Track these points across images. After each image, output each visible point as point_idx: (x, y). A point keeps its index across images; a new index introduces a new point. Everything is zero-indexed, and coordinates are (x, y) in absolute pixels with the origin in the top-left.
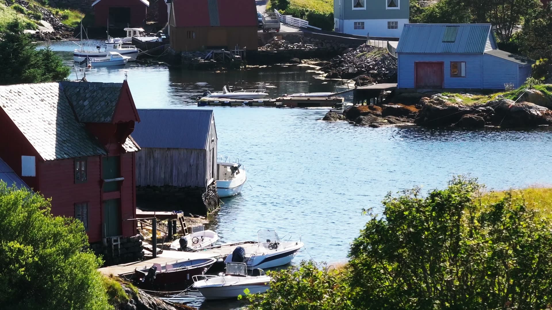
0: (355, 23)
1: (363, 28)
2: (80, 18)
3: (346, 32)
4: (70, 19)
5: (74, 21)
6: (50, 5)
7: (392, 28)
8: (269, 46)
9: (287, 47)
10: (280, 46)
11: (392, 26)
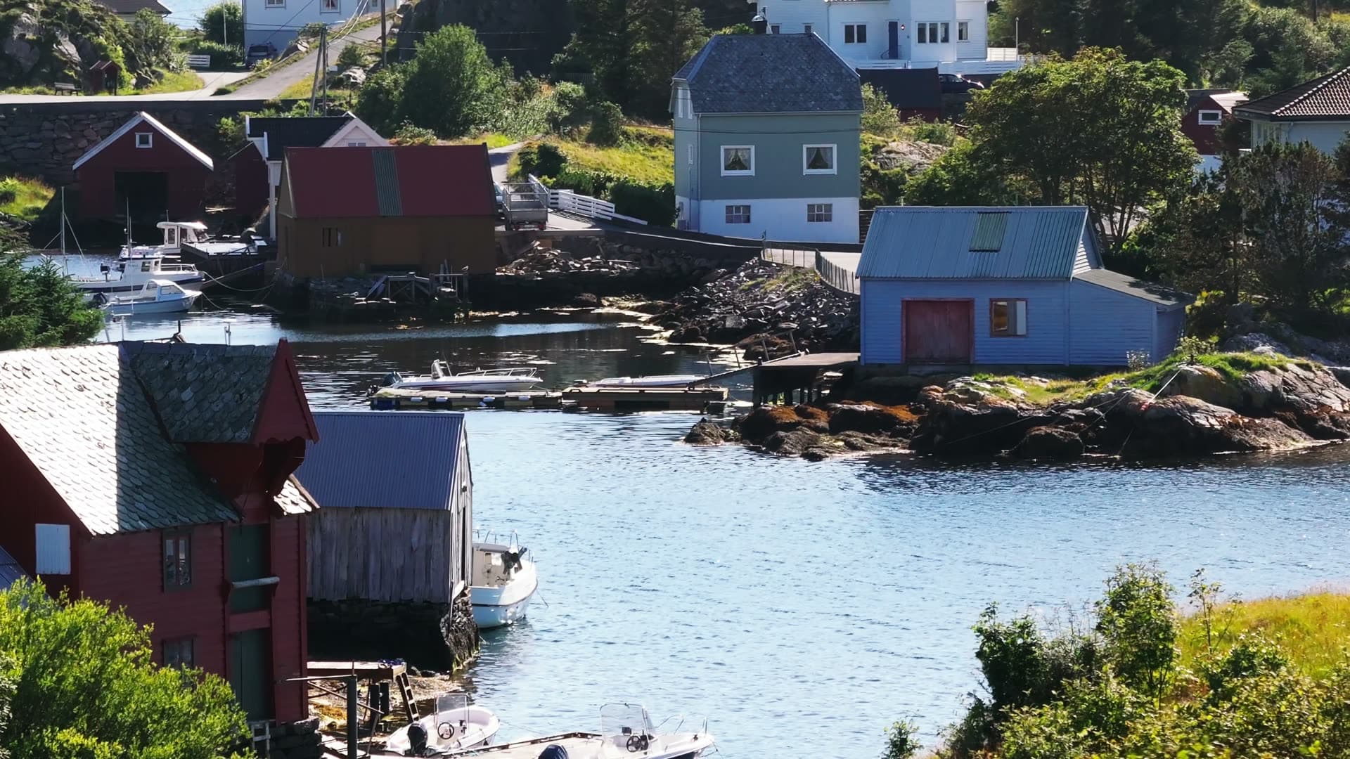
0: (729, 209)
1: (748, 220)
2: (44, 198)
3: (704, 229)
4: (19, 200)
5: (29, 205)
7: (819, 219)
8: (521, 266)
9: (566, 266)
10: (548, 265)
11: (819, 215)
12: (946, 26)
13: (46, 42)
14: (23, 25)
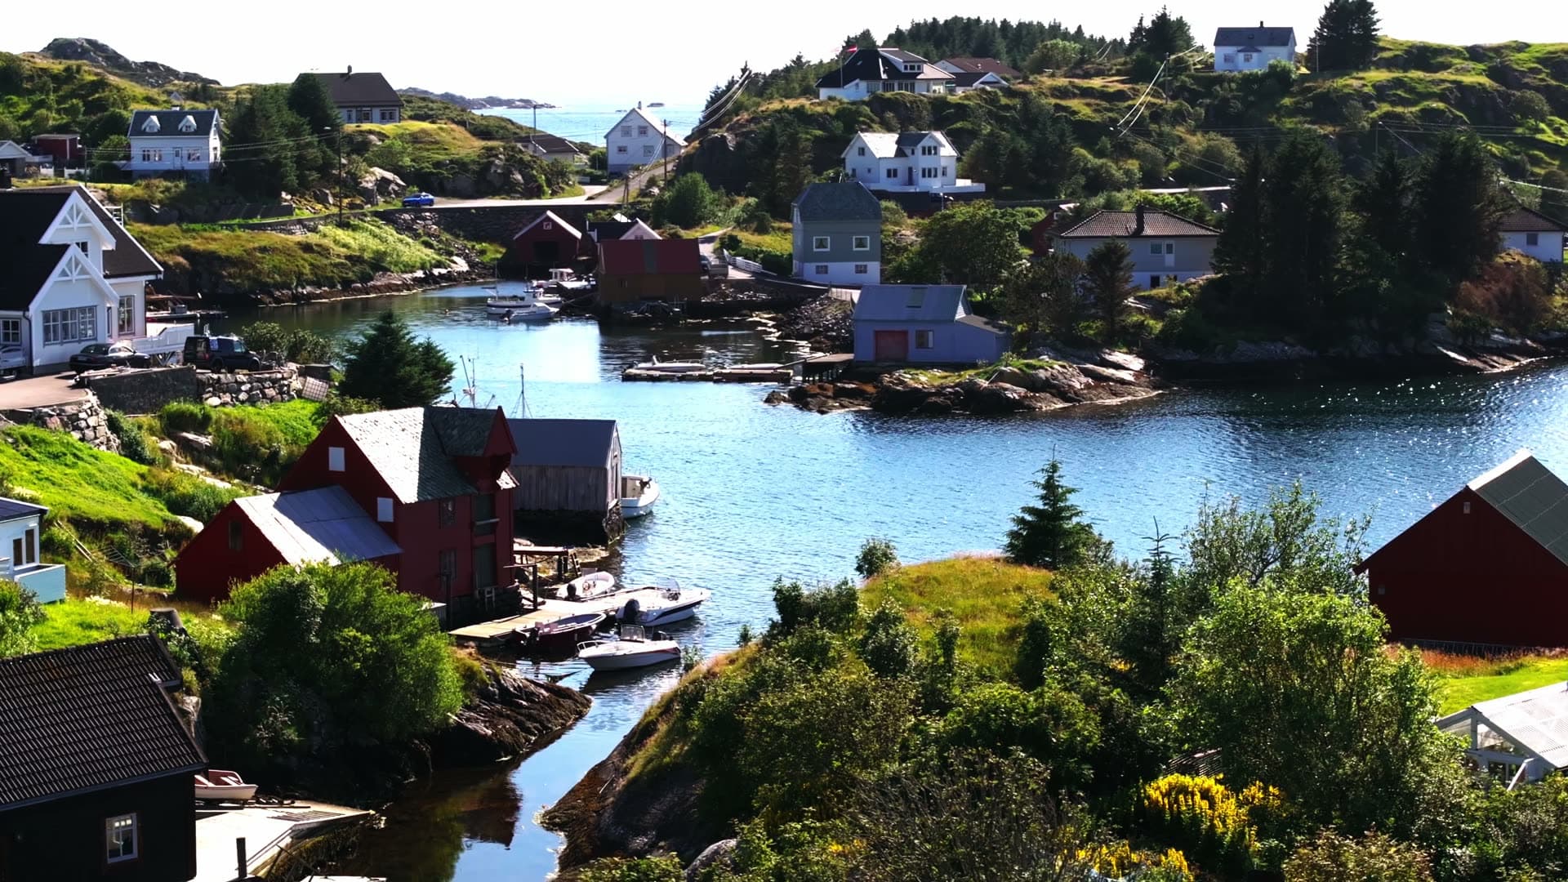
0: (818, 267)
1: (826, 272)
2: (500, 253)
3: (804, 278)
4: (488, 254)
5: (493, 256)
6: (466, 238)
7: (861, 272)
8: (714, 296)
9: (735, 297)
10: (727, 296)
11: (861, 270)
12: (936, 170)
13: (507, 173)
14: (496, 165)
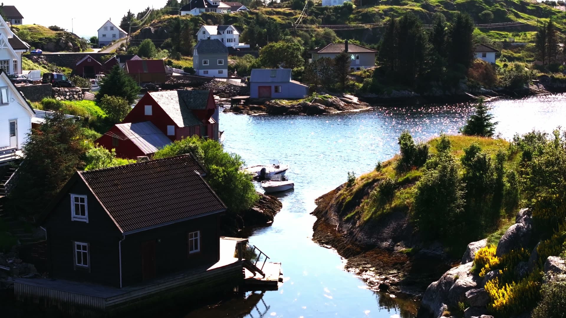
0: (204, 71)
1: (207, 73)
2: (70, 71)
3: (200, 75)
4: (66, 71)
5: (68, 72)
6: (57, 65)
7: (220, 73)
8: (169, 82)
9: (178, 82)
10: (174, 81)
11: (220, 72)
12: (232, 39)
13: (67, 43)
14: (62, 40)
